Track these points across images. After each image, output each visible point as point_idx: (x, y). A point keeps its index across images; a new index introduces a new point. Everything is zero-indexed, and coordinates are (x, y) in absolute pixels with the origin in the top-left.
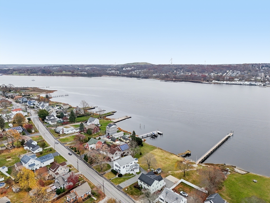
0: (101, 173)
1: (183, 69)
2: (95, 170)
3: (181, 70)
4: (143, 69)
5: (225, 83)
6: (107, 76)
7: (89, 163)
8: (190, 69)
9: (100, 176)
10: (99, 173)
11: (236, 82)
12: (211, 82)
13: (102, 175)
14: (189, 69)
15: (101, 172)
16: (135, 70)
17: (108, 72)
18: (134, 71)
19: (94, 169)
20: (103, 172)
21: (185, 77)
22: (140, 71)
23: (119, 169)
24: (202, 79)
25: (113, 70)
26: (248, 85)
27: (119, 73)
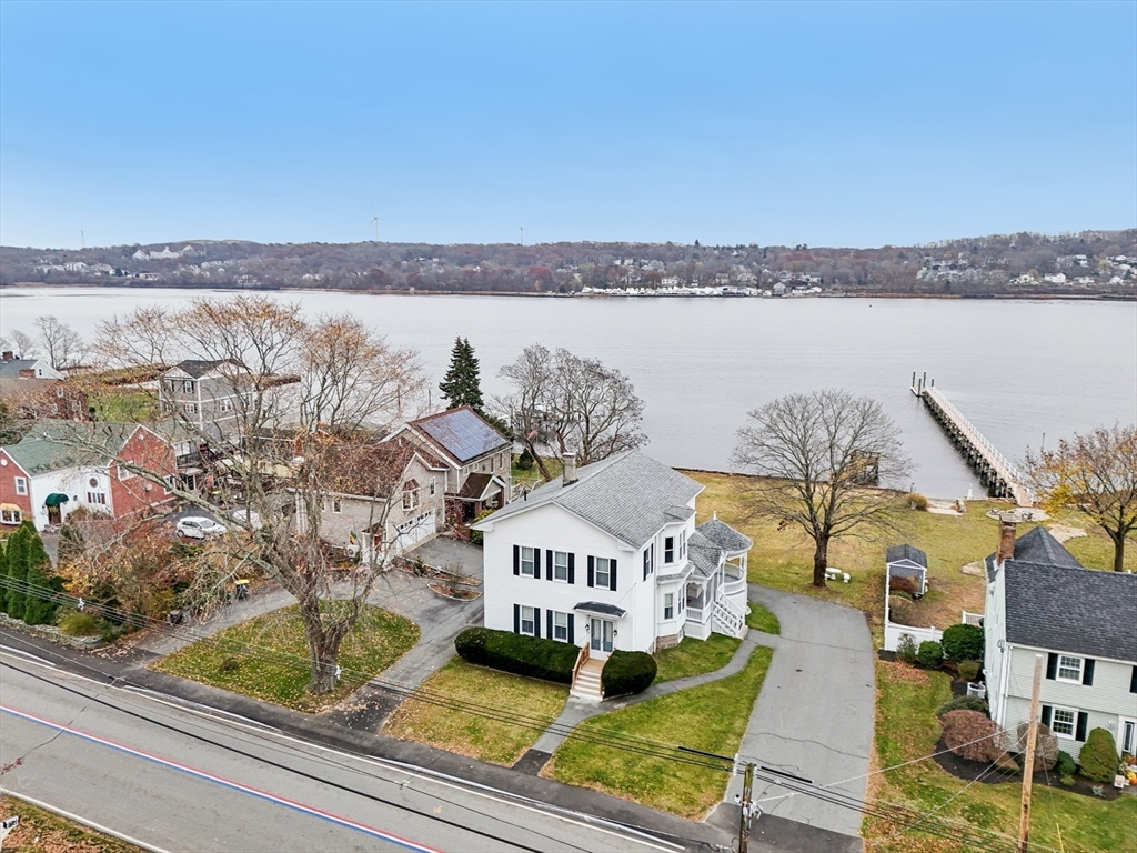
0: (327, 709)
1: (439, 257)
2: (206, 688)
3: (431, 259)
4: (241, 257)
5: (636, 292)
6: (42, 286)
7: (83, 629)
8: (467, 253)
9: (334, 742)
10: (280, 709)
11: (670, 289)
12: (578, 294)
13: (363, 721)
14: (465, 256)
15: (320, 692)
16: (204, 259)
17: (46, 270)
18: (200, 266)
19: (187, 682)
20: (341, 689)
21: (461, 281)
22: (230, 263)
23: (601, 595)
24: (537, 284)
25: (77, 261)
26: (718, 296)
27: (112, 272)
